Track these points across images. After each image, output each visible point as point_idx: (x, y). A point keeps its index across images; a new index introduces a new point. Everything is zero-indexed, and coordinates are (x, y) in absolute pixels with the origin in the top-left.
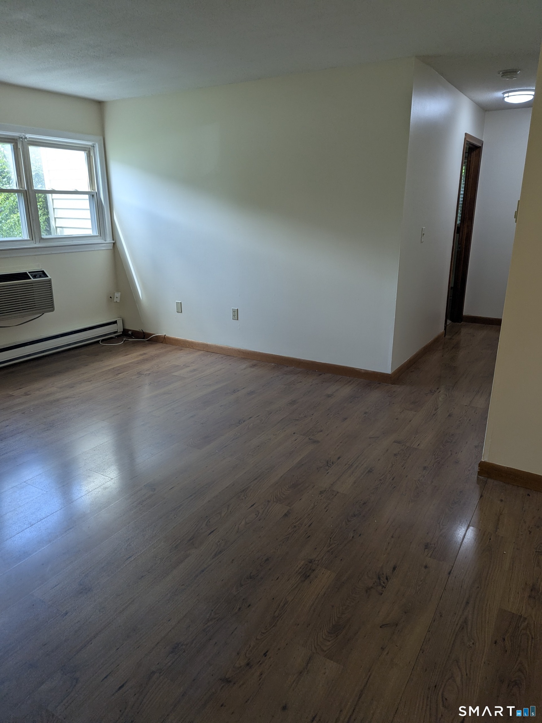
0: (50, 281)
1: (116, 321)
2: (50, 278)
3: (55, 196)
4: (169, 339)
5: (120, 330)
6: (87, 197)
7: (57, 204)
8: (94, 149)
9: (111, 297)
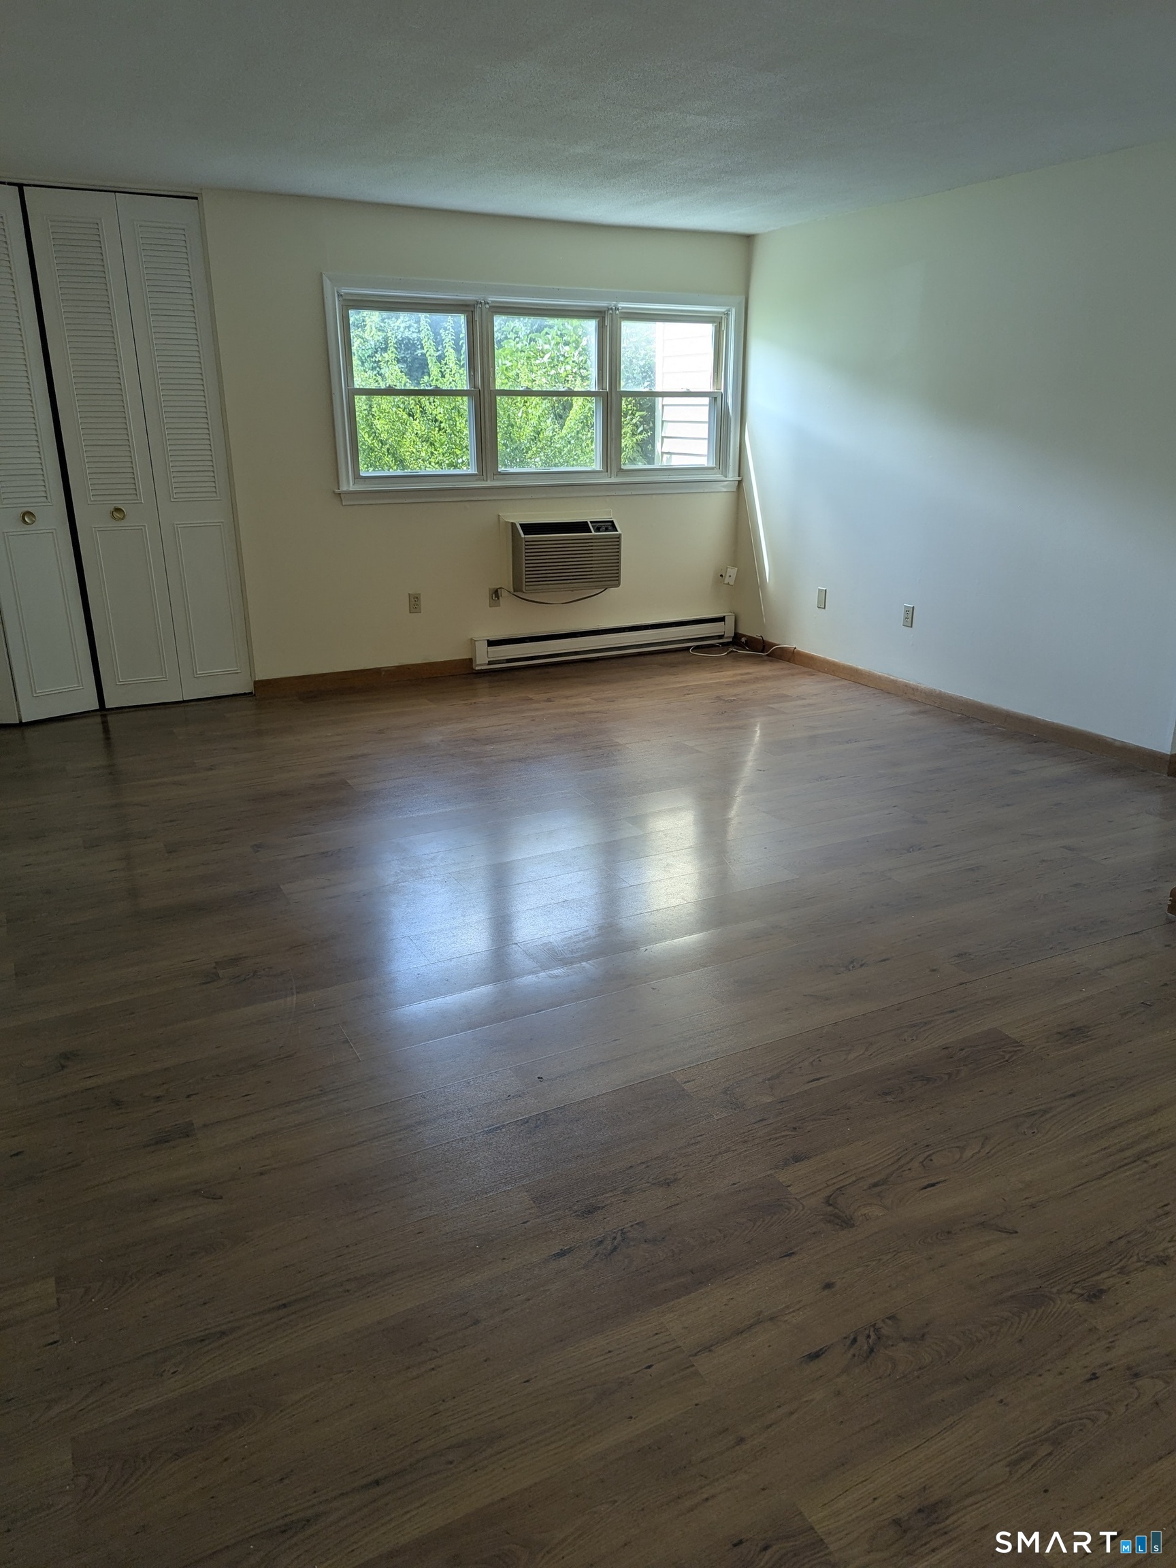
0: (618, 538)
1: (724, 617)
2: (621, 533)
3: (667, 400)
4: (800, 654)
5: (730, 633)
6: (706, 400)
7: (669, 414)
8: (727, 319)
9: (721, 576)
